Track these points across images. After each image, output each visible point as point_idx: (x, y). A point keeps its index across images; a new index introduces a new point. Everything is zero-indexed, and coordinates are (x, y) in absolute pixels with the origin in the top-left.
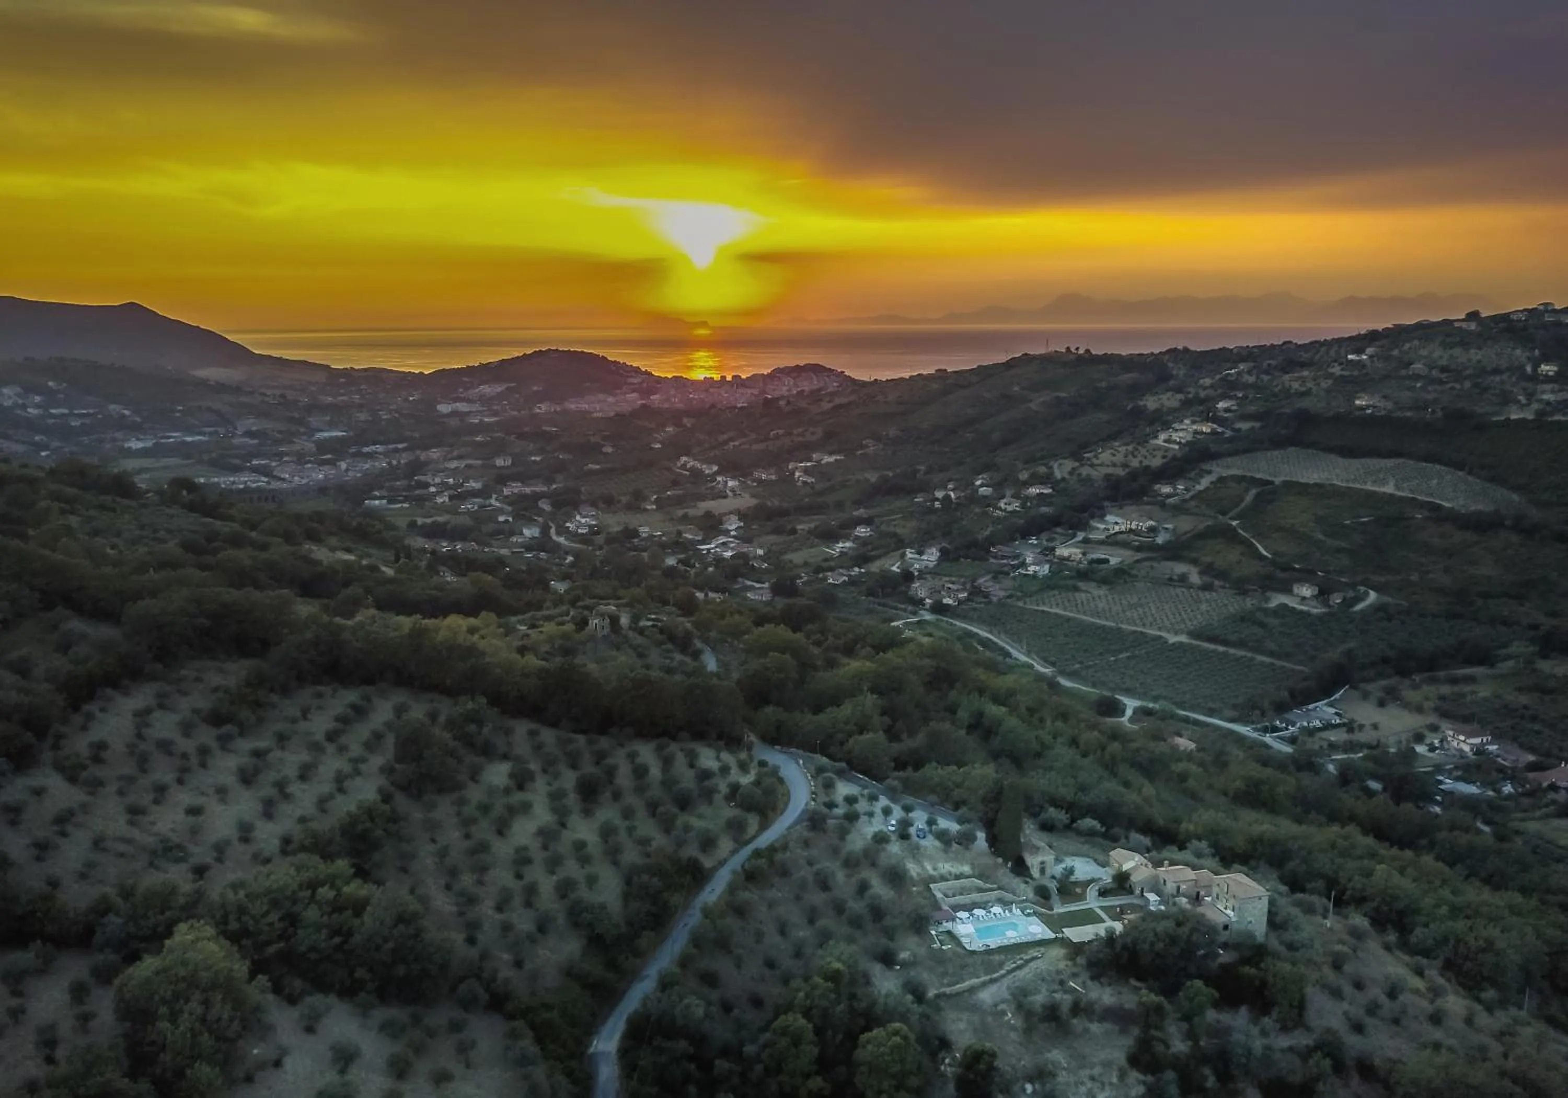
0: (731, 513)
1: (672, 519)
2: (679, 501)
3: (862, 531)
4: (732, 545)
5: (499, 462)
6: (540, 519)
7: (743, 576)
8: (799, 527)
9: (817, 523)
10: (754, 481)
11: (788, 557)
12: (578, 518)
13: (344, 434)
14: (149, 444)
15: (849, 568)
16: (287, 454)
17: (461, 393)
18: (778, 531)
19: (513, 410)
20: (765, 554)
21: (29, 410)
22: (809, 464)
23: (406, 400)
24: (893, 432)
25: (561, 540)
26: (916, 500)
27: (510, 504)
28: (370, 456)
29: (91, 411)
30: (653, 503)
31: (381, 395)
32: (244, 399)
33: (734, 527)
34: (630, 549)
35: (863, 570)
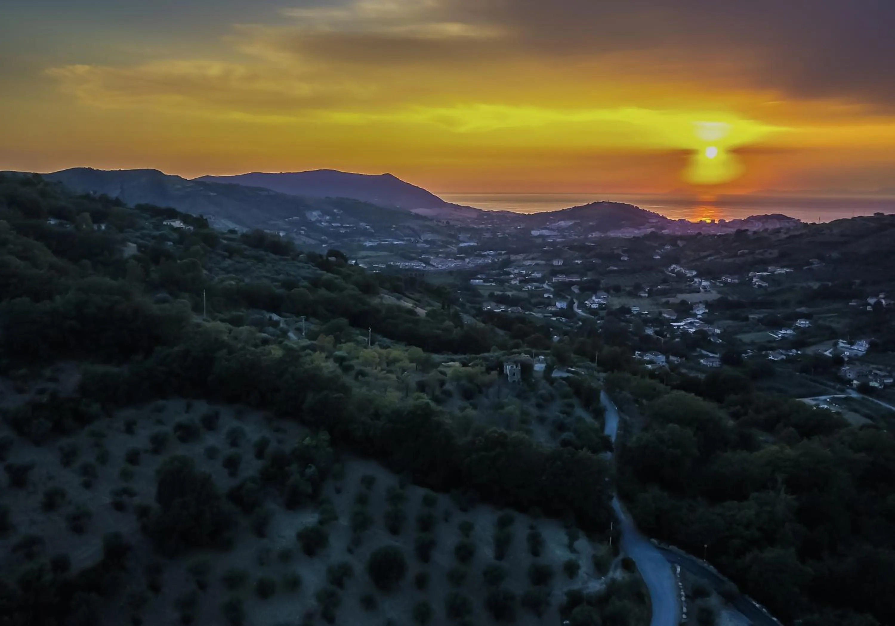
0: (700, 302)
1: (657, 304)
2: (664, 293)
3: (802, 323)
4: (697, 325)
5: (555, 263)
6: (569, 297)
7: (702, 348)
8: (751, 316)
9: (766, 314)
10: (720, 283)
11: (739, 337)
12: (594, 298)
13: (476, 244)
14: (376, 244)
15: (789, 349)
16: (441, 253)
17: (548, 225)
18: (734, 318)
19: (575, 235)
20: (721, 333)
21: (322, 223)
22: (765, 274)
23: (516, 228)
24: (835, 255)
25: (579, 311)
26: (850, 304)
27: (553, 287)
28: (484, 256)
29: (351, 225)
30: (646, 292)
31: (504, 225)
32: (428, 223)
33: (701, 312)
34: (623, 321)
35: (799, 352)
